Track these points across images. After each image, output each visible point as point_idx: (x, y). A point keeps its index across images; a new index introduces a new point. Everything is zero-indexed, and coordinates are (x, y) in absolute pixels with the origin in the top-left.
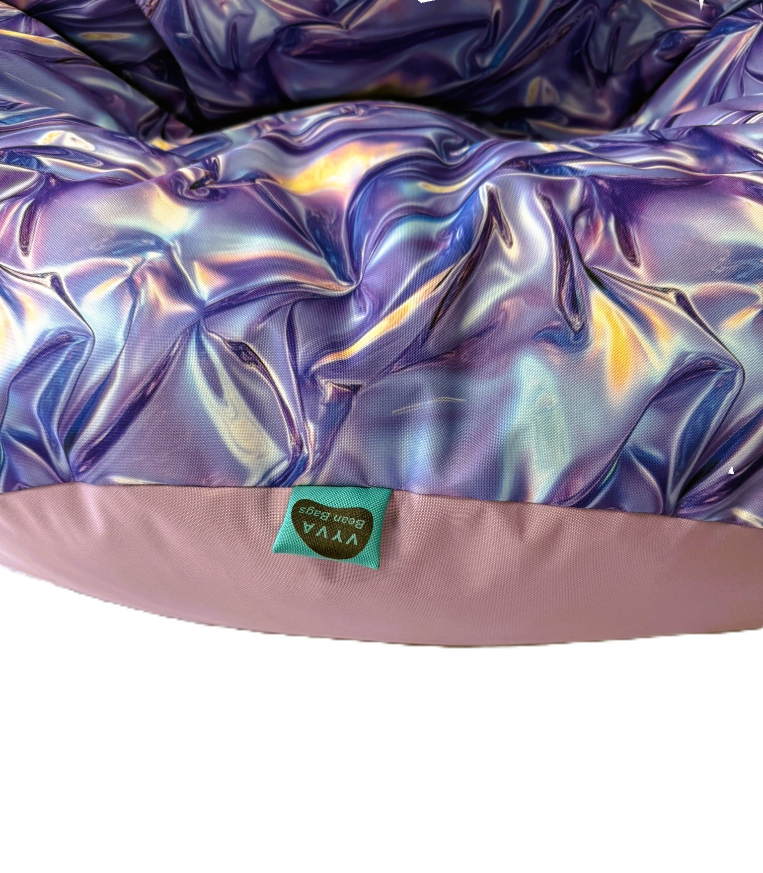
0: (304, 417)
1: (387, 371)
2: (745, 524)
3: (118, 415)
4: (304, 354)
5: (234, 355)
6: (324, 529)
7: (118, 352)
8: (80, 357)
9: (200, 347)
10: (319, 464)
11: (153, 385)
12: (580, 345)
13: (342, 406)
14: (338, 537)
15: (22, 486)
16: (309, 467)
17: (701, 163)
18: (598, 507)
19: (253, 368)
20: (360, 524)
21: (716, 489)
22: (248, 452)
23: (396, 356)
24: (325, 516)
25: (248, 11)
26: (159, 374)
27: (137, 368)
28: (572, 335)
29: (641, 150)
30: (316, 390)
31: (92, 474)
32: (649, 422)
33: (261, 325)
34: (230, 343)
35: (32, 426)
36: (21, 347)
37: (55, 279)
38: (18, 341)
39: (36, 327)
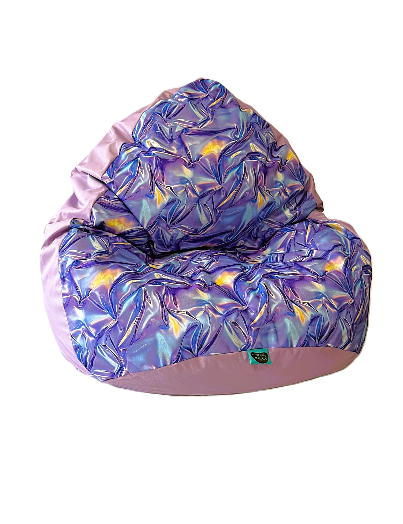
0: (249, 335)
1: (264, 324)
2: (330, 346)
3: (211, 340)
4: (248, 322)
5: (233, 324)
6: (259, 358)
7: (209, 327)
8: (200, 329)
9: (226, 324)
10: (253, 345)
11: (218, 333)
12: (294, 315)
13: (257, 332)
14: (262, 359)
15: (184, 359)
16: (251, 346)
17: (300, 273)
18: (306, 346)
19: (237, 327)
20: (266, 356)
21: (324, 340)
22: (238, 344)
23: (264, 321)
24: (258, 355)
25: (177, 233)
26: (219, 331)
27: (214, 329)
28: (292, 313)
29: (287, 270)
30: (251, 330)
31: (206, 353)
32: (311, 328)
33: (238, 318)
34: (232, 322)
35: (188, 345)
36: (184, 328)
37: (187, 312)
38: (183, 326)
39: (186, 323)
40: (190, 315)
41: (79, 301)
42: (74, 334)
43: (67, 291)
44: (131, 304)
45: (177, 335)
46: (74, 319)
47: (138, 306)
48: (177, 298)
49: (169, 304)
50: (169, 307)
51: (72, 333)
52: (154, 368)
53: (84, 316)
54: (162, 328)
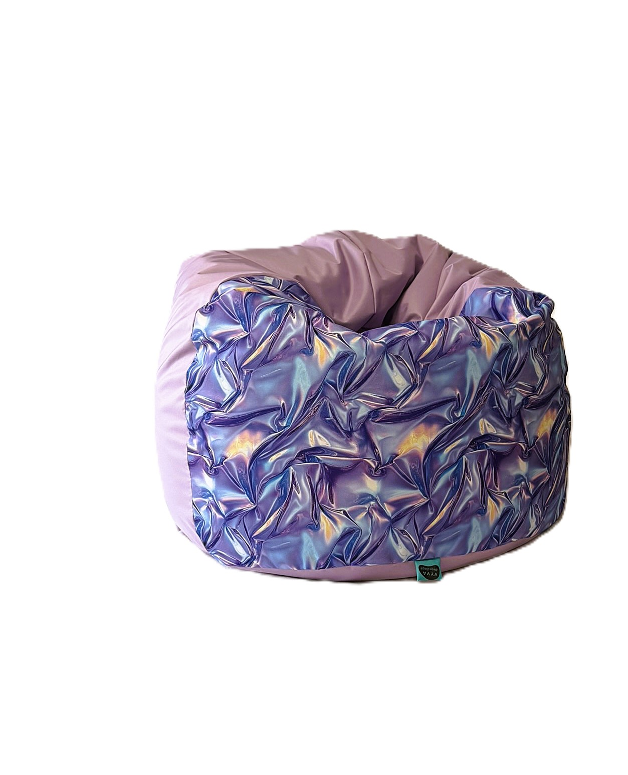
0: (420, 546)
3: (370, 549)
4: (419, 530)
6: (428, 572)
7: (369, 533)
8: (358, 535)
11: (380, 541)
13: (430, 541)
14: (432, 574)
19: (406, 536)
20: (436, 570)
24: (427, 569)
26: (382, 539)
27: (375, 538)
28: (484, 511)
30: (423, 539)
33: (407, 524)
34: (400, 530)
35: (341, 553)
36: (338, 532)
37: (345, 512)
38: (337, 530)
39: (342, 526)
40: (348, 517)
41: (210, 466)
42: (197, 503)
43: (195, 448)
44: (274, 489)
45: (329, 541)
46: (201, 484)
47: (283, 494)
48: (333, 490)
49: (323, 498)
50: (322, 502)
51: (195, 500)
52: (295, 569)
53: (214, 487)
54: (311, 528)
